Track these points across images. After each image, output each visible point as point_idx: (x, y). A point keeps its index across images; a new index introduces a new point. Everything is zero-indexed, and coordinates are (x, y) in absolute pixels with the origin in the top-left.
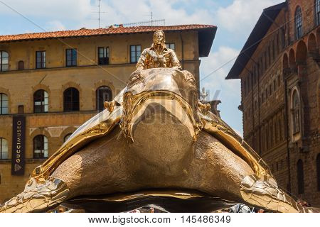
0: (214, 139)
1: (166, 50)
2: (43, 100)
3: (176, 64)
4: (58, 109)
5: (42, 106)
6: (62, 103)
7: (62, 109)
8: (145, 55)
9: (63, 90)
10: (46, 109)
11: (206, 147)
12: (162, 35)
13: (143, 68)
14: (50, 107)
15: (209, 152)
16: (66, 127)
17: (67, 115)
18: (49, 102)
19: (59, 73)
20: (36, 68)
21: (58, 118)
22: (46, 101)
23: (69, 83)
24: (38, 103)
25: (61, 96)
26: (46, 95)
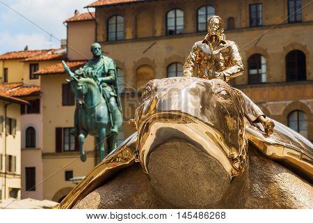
0: (281, 169)
1: (224, 43)
2: (260, 68)
3: (235, 63)
4: (279, 79)
5: (259, 76)
6: (284, 71)
7: (284, 79)
8: (195, 50)
9: (285, 54)
10: (264, 79)
11: (267, 181)
12: (218, 22)
13: (191, 68)
14: (269, 77)
15: (272, 187)
16: (290, 102)
17: (291, 87)
18: (268, 70)
19: (278, 32)
20: (251, 26)
21: (279, 91)
22: (264, 69)
23: (292, 45)
24: (254, 72)
25: (283, 62)
26: (263, 61)
